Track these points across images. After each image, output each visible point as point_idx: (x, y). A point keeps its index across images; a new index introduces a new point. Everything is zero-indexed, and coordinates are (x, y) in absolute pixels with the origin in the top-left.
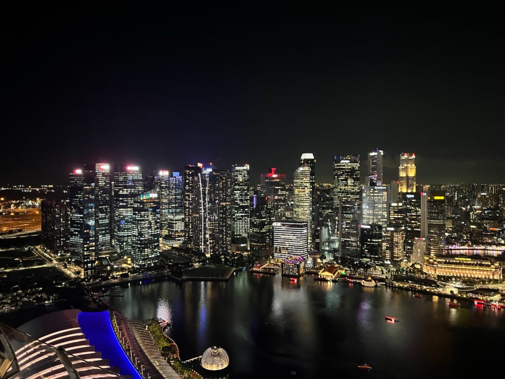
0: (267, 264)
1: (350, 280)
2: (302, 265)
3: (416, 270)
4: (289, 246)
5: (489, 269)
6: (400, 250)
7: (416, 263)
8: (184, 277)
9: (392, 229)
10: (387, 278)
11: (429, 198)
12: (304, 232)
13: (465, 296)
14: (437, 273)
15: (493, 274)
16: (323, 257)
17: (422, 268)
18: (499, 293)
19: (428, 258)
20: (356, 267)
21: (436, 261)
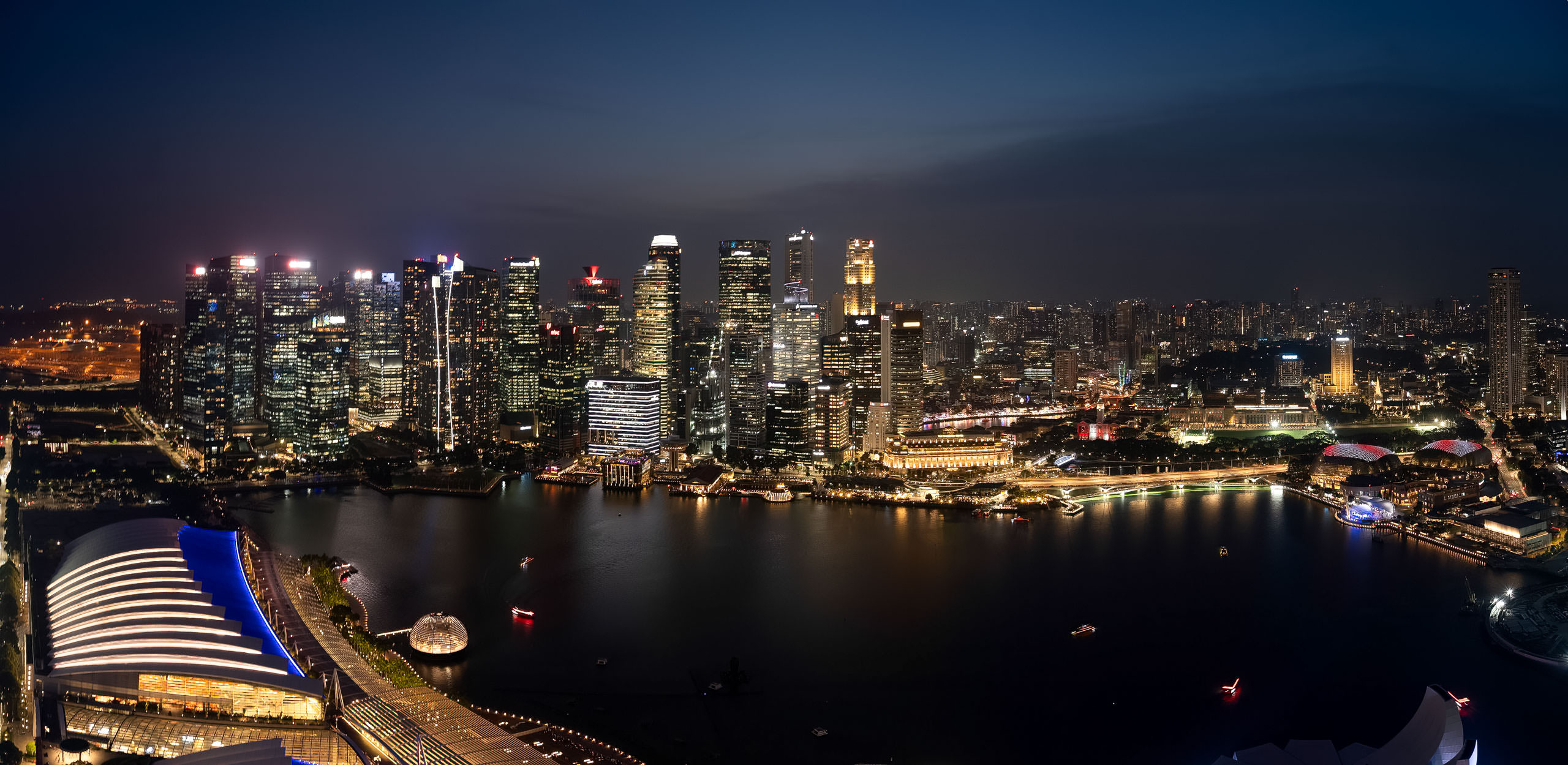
0: (573, 466)
1: (743, 492)
2: (647, 466)
3: (871, 464)
4: (621, 428)
5: (993, 450)
6: (841, 428)
7: (871, 452)
8: (395, 487)
9: (828, 388)
10: (815, 482)
11: (894, 325)
12: (652, 400)
13: (950, 502)
14: (908, 466)
15: (999, 458)
16: (691, 450)
17: (881, 459)
18: (1004, 490)
19: (892, 440)
20: (757, 466)
21: (904, 443)
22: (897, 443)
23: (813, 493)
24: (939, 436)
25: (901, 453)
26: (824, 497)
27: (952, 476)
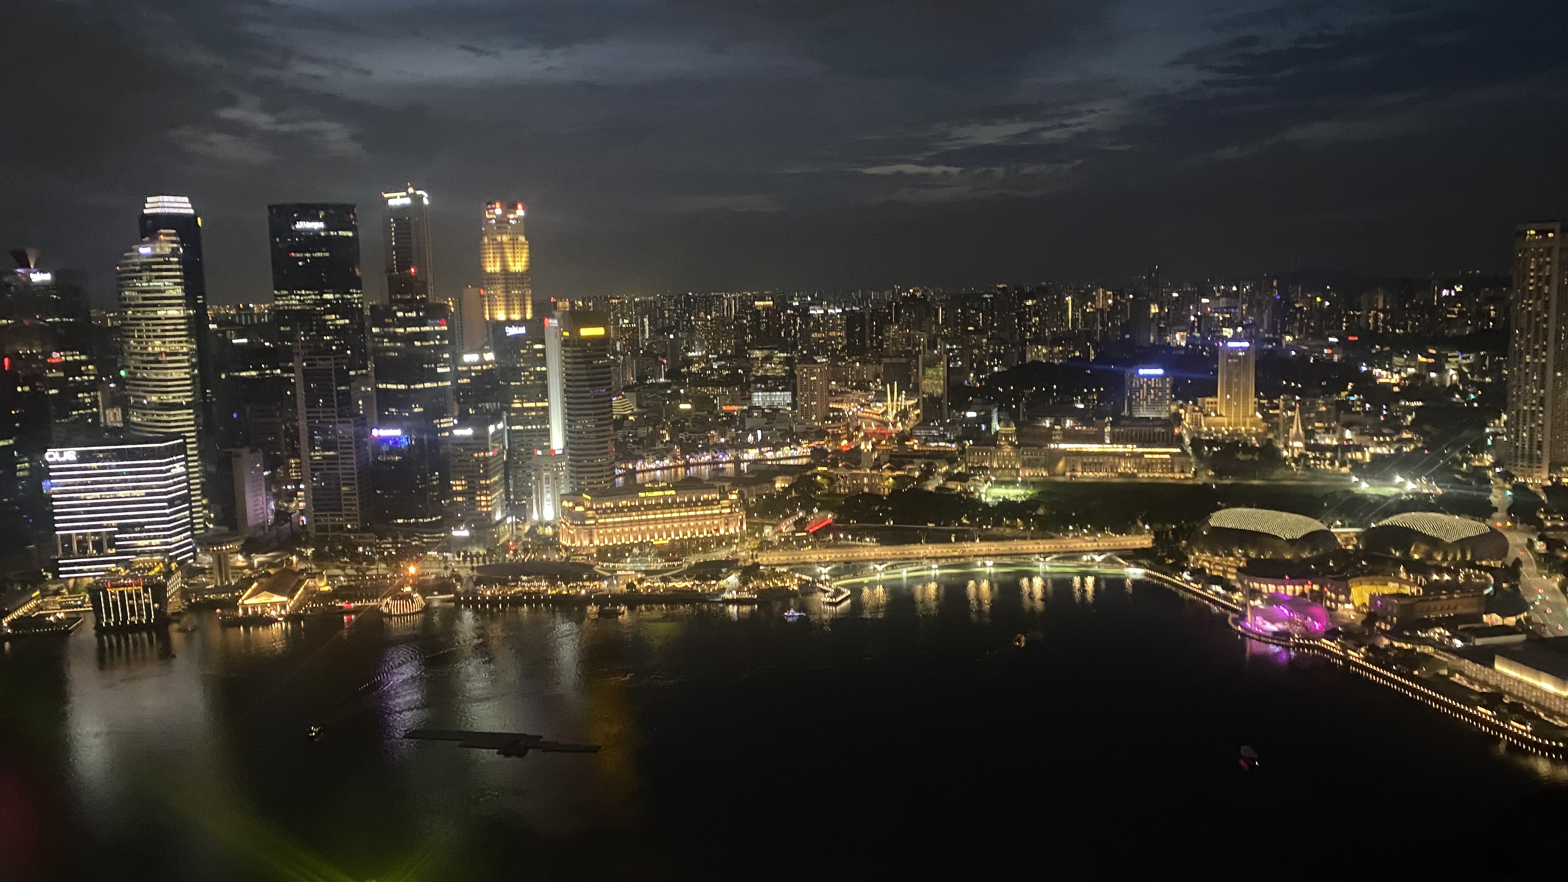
1: (344, 605)
3: (541, 543)
5: (717, 511)
9: (468, 432)
10: (458, 577)
11: (566, 334)
12: (173, 472)
13: (662, 590)
14: (596, 542)
17: (556, 534)
18: (737, 569)
21: (591, 509)
22: (579, 509)
23: (457, 594)
24: (642, 495)
25: (587, 522)
26: (475, 598)
27: (662, 552)
